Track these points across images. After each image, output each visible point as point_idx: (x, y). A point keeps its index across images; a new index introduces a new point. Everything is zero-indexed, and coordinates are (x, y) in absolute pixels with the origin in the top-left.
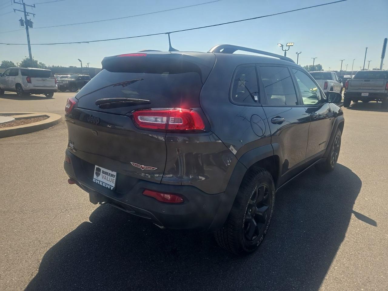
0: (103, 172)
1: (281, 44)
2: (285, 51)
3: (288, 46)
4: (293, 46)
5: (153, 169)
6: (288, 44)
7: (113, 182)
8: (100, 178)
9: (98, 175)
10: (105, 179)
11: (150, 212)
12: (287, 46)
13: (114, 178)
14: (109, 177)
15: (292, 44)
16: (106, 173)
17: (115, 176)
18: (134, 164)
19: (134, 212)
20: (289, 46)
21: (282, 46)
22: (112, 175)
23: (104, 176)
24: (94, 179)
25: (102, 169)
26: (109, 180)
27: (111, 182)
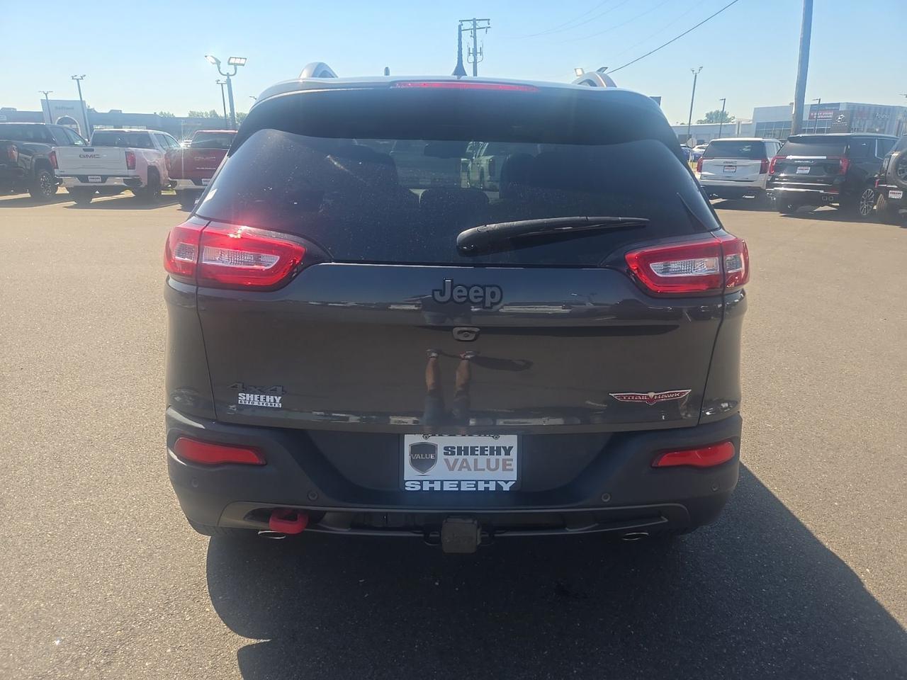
0: (449, 451)
1: (216, 59)
2: (226, 77)
3: (232, 64)
4: (243, 65)
5: (681, 394)
6: (232, 61)
7: (509, 467)
8: (440, 472)
9: (422, 465)
10: (465, 469)
11: (679, 503)
12: (229, 64)
15: (243, 61)
16: (466, 451)
18: (622, 397)
19: (597, 524)
20: (235, 65)
21: (218, 63)
22: (495, 451)
23: (456, 460)
24: (407, 484)
25: (441, 442)
26: (485, 467)
27: (497, 468)
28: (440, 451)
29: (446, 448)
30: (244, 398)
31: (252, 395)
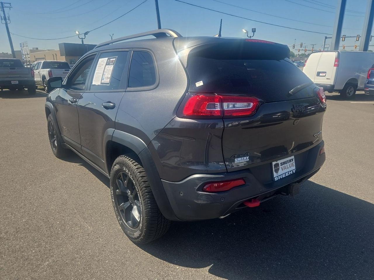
0: (282, 164)
7: (293, 165)
8: (280, 172)
9: (277, 171)
10: (285, 169)
13: (293, 161)
14: (288, 164)
16: (284, 163)
17: (294, 159)
22: (290, 161)
23: (283, 167)
24: (275, 178)
25: (279, 162)
26: (289, 167)
27: (291, 167)
28: (280, 165)
29: (281, 164)
30: (237, 160)
31: (239, 158)
